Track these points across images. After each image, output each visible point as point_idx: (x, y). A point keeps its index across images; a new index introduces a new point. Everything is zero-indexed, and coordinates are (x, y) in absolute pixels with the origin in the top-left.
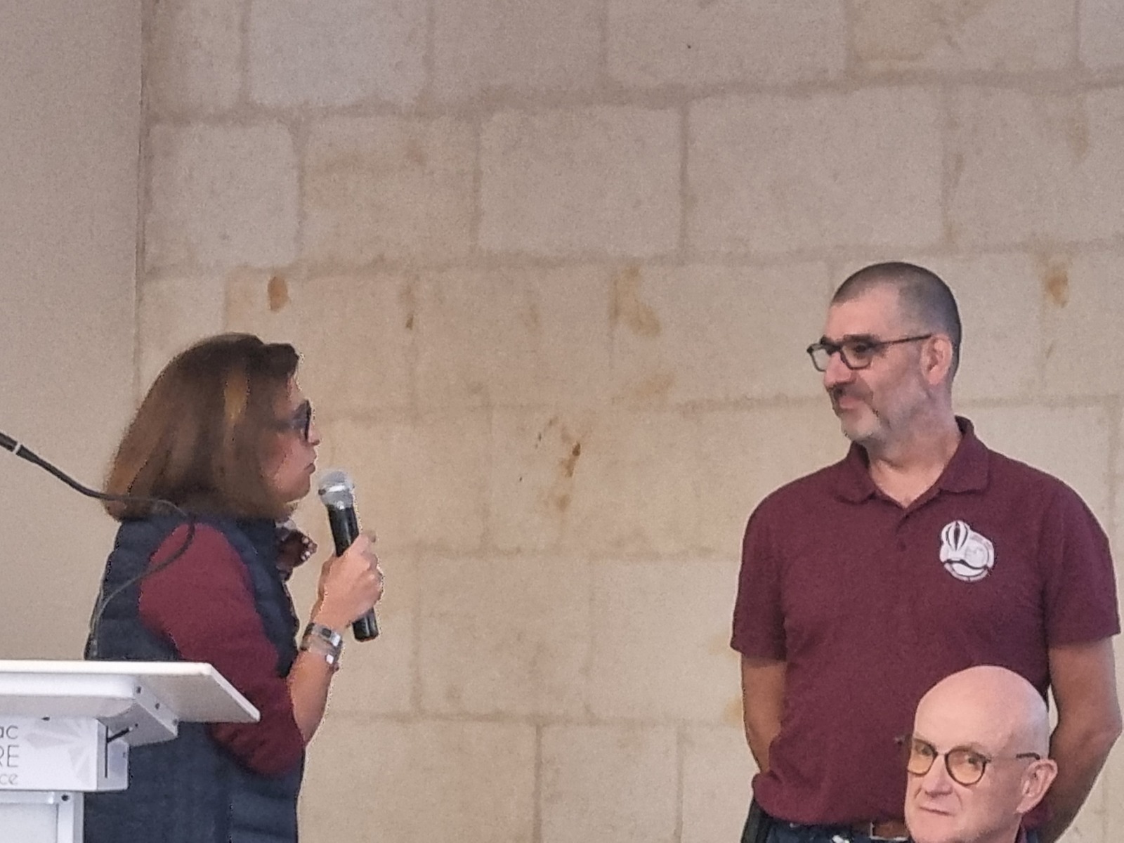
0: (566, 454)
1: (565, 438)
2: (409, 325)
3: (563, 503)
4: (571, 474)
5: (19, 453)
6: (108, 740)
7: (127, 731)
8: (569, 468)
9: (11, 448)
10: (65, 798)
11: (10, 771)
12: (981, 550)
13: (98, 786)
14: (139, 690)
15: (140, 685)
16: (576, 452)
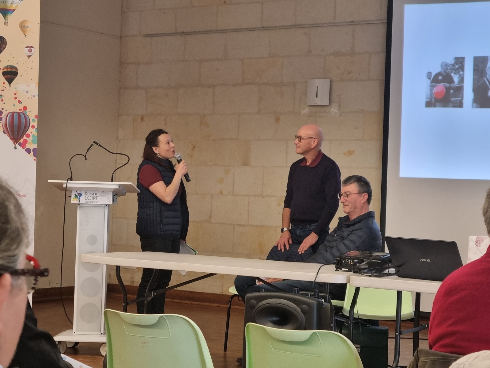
0: (192, 147)
1: (192, 145)
2: (165, 125)
3: (192, 156)
4: (193, 151)
5: (99, 145)
6: (114, 196)
7: (117, 194)
8: (193, 150)
9: (97, 145)
10: (106, 206)
11: (97, 201)
13: (112, 203)
14: (120, 187)
15: (120, 186)
16: (194, 147)
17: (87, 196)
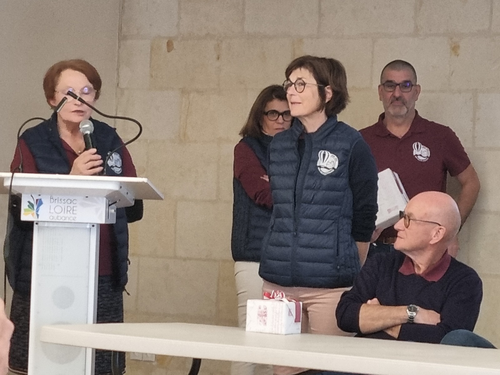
2: (218, 58)
6: (109, 205)
7: (116, 202)
10: (93, 226)
11: (73, 216)
12: (426, 151)
13: (105, 222)
14: (121, 187)
15: (122, 184)
17: (53, 205)
